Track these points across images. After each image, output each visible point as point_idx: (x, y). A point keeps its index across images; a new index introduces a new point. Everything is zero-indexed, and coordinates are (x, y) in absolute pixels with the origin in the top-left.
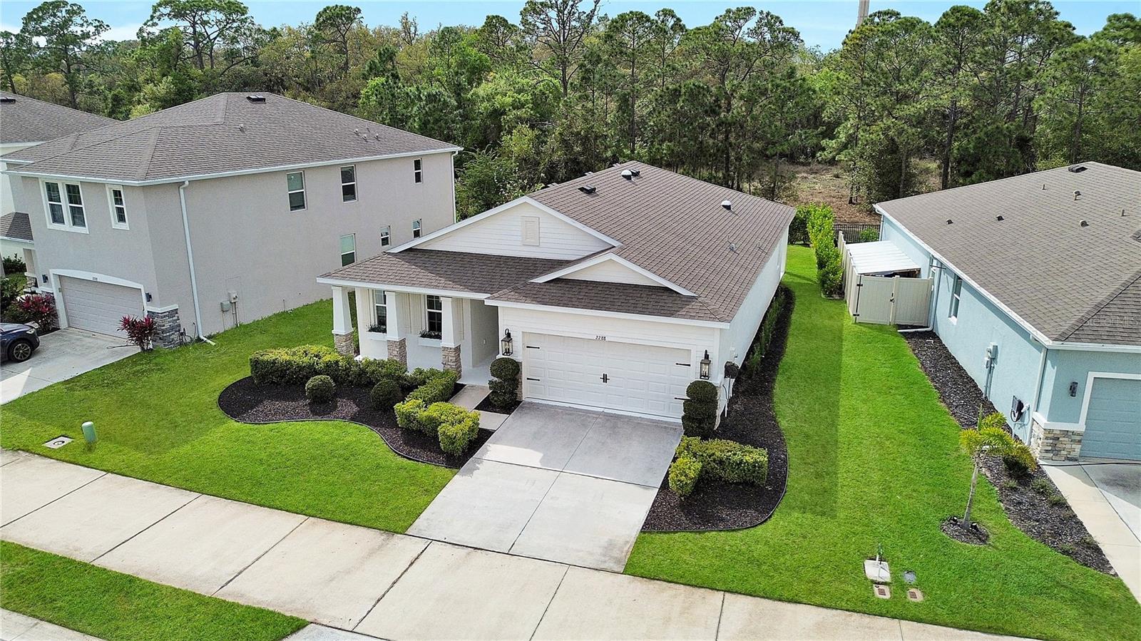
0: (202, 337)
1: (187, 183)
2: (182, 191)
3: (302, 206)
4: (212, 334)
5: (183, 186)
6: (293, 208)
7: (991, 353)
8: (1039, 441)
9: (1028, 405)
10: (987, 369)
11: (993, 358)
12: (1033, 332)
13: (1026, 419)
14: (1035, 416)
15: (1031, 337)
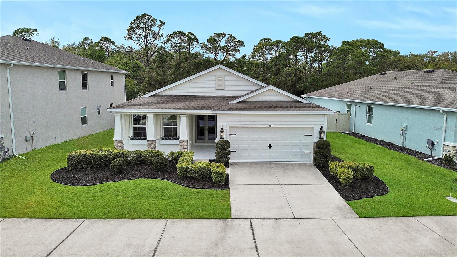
0: (15, 155)
1: (13, 65)
2: (8, 70)
3: (64, 89)
4: (21, 154)
5: (10, 67)
6: (61, 89)
7: (404, 128)
8: (450, 153)
9: (437, 141)
10: (402, 135)
11: (405, 131)
12: (441, 109)
13: (436, 146)
14: (445, 143)
15: (441, 111)
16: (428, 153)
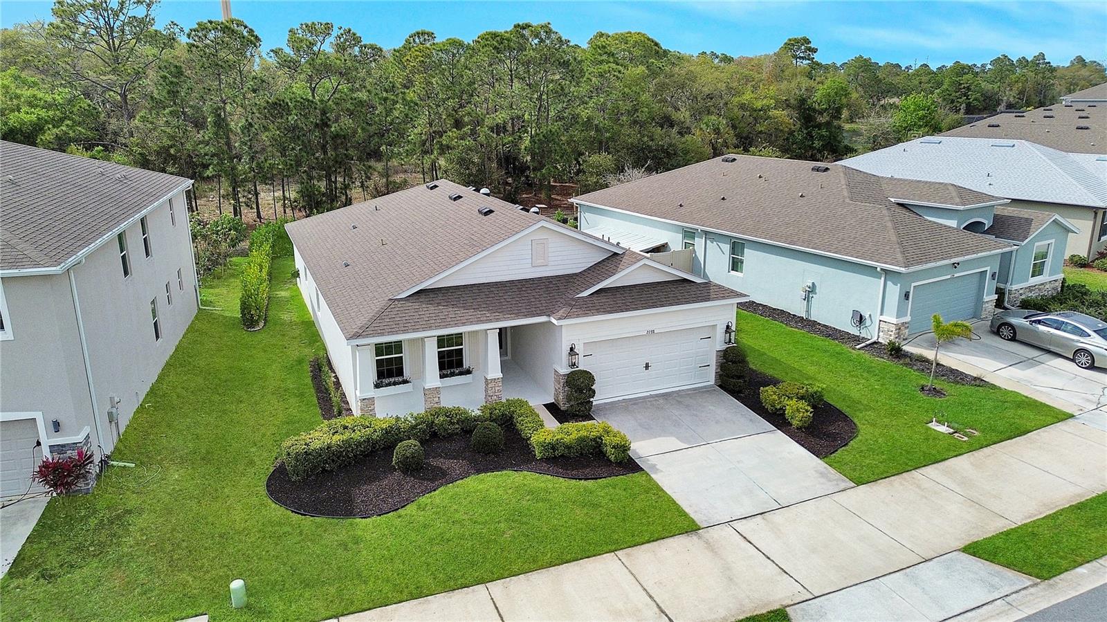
2: (72, 273)
3: (127, 272)
7: (809, 288)
8: (891, 333)
9: (869, 313)
10: (804, 299)
11: (811, 291)
12: (879, 265)
13: (868, 322)
14: (882, 318)
15: (878, 269)
16: (854, 331)
